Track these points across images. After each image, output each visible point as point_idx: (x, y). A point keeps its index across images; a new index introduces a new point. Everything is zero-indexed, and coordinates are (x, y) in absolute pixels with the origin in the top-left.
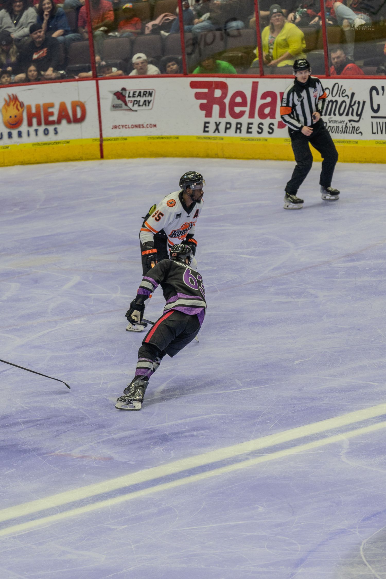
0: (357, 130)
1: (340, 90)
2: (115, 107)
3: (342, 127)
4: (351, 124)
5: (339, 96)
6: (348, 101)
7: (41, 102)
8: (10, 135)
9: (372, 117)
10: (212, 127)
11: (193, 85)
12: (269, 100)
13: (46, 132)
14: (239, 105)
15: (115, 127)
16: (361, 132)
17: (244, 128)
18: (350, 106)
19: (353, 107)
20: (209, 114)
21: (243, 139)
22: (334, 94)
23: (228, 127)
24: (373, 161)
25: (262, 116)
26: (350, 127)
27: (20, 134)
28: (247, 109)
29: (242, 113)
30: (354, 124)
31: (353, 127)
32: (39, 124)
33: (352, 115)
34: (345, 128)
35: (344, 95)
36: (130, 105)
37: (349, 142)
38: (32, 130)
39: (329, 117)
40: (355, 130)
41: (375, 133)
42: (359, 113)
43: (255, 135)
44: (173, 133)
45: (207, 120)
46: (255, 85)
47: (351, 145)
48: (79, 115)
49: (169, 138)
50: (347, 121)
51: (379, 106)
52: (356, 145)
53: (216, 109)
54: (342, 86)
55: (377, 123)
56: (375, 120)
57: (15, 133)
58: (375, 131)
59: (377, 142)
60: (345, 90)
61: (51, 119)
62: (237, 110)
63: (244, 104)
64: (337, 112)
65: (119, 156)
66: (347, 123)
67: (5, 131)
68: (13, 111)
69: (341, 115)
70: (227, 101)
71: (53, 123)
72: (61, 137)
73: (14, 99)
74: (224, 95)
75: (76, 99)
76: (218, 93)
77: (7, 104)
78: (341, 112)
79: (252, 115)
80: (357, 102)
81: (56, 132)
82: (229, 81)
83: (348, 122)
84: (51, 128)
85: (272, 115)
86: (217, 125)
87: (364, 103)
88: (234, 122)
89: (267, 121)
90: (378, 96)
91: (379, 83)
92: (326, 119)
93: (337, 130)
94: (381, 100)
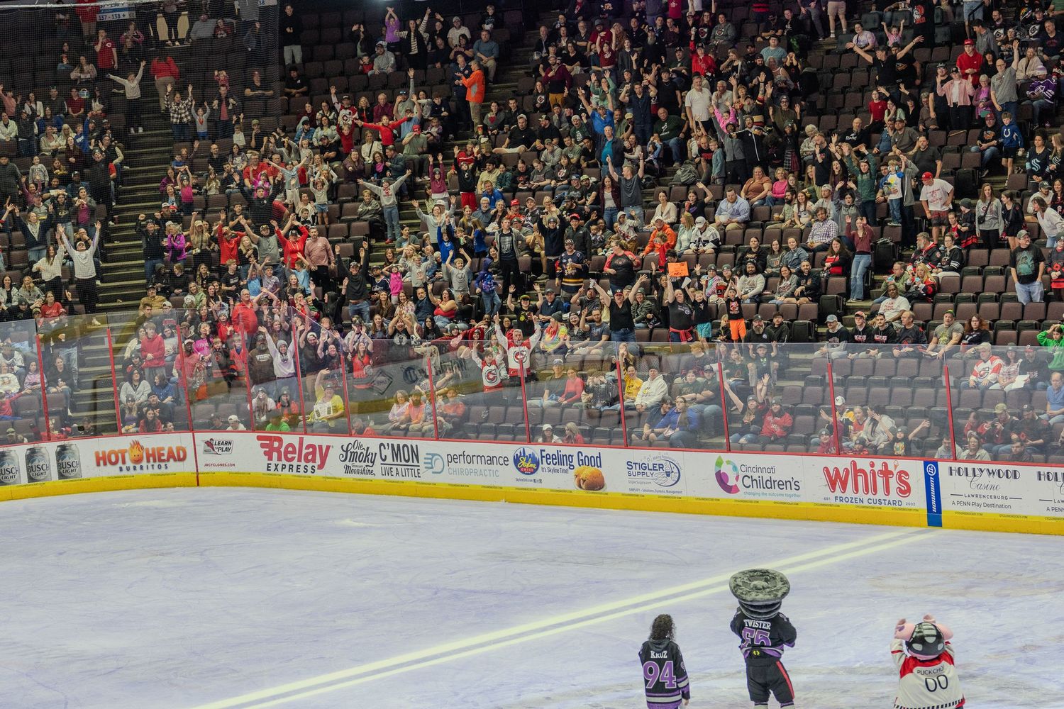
1: (359, 445)
2: (206, 451)
3: (361, 470)
5: (359, 449)
6: (365, 453)
7: (156, 446)
8: (135, 468)
10: (273, 467)
11: (259, 438)
12: (311, 450)
13: (160, 467)
14: (291, 453)
15: (207, 465)
16: (374, 474)
17: (295, 468)
18: (366, 456)
19: (368, 457)
20: (270, 458)
21: (294, 476)
22: (355, 448)
23: (284, 467)
24: (383, 493)
25: (307, 461)
26: (367, 470)
27: (141, 468)
28: (296, 456)
29: (293, 459)
30: (369, 468)
32: (155, 461)
33: (368, 462)
34: (363, 471)
35: (362, 448)
36: (216, 450)
37: (366, 480)
38: (150, 465)
39: (352, 463)
40: (370, 472)
42: (372, 461)
43: (302, 473)
44: (246, 470)
45: (270, 462)
46: (301, 440)
47: (368, 482)
48: (182, 457)
49: (243, 473)
50: (364, 466)
52: (371, 482)
53: (275, 455)
54: (360, 443)
56: (383, 466)
57: (138, 467)
59: (386, 481)
60: (362, 445)
61: (162, 458)
62: (290, 456)
63: (294, 452)
64: (357, 460)
65: (209, 485)
66: (364, 468)
67: (131, 465)
68: (136, 452)
69: (360, 462)
70: (282, 450)
71: (164, 461)
72: (169, 471)
73: (138, 443)
74: (281, 445)
75: (179, 445)
76: (276, 444)
77: (132, 447)
78: (360, 460)
79: (299, 460)
80: (371, 454)
81: (166, 468)
82: (283, 436)
83: (366, 467)
84: (163, 464)
85: (314, 460)
86: (276, 466)
87: (376, 454)
88: (287, 464)
89: (310, 465)
91: (385, 441)
92: (350, 464)
93: (358, 472)
94: (387, 452)
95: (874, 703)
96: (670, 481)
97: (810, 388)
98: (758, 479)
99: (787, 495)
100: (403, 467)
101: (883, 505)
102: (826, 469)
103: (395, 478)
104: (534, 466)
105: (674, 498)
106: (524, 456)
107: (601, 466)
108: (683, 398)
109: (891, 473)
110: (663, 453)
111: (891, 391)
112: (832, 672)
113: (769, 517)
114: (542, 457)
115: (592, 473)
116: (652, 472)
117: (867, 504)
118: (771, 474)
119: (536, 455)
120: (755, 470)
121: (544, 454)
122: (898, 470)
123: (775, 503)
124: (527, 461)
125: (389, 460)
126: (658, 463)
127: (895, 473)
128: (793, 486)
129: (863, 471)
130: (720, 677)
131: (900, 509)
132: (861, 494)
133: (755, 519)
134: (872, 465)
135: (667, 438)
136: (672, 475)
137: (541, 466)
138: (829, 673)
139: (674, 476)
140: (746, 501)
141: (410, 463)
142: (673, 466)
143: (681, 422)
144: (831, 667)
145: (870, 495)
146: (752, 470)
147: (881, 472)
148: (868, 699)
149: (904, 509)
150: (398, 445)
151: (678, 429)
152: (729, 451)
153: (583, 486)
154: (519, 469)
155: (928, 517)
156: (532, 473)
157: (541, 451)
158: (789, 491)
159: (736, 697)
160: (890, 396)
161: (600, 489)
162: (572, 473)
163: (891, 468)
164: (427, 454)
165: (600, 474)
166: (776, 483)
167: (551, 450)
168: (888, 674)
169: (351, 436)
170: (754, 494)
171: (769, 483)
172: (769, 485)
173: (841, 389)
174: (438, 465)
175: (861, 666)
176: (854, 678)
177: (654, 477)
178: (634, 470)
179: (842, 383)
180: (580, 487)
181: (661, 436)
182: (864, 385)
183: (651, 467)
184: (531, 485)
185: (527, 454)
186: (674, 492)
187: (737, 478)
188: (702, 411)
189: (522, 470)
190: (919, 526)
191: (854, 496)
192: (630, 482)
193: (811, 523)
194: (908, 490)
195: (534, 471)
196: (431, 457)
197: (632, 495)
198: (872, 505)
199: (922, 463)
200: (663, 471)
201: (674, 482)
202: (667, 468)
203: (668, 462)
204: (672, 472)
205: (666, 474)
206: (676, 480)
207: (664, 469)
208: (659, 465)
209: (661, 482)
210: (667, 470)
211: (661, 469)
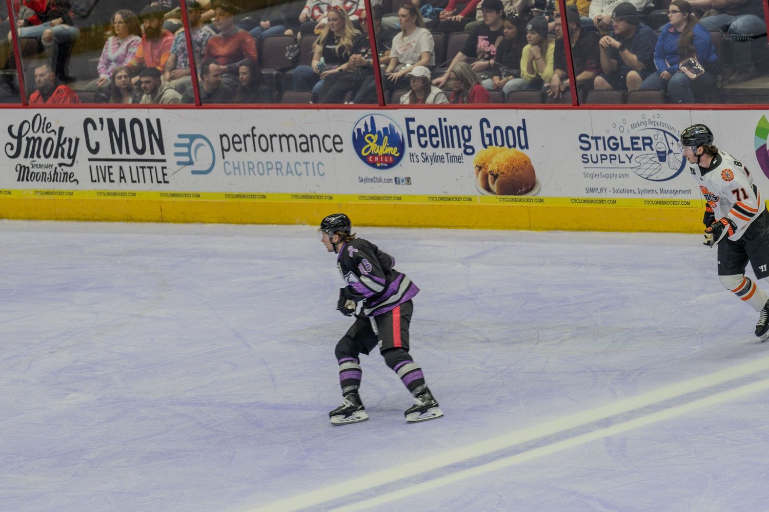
0: (70, 177)
1: (44, 124)
3: (50, 173)
4: (62, 170)
5: (43, 132)
6: (55, 138)
9: (90, 160)
16: (76, 180)
18: (59, 145)
19: (63, 146)
22: (36, 130)
24: (96, 218)
26: (61, 173)
30: (66, 169)
31: (64, 173)
33: (63, 156)
34: (54, 174)
35: (49, 130)
37: (60, 193)
39: (31, 159)
40: (68, 177)
41: (95, 181)
42: (72, 154)
47: (65, 197)
50: (56, 165)
51: (97, 144)
52: (71, 197)
54: (45, 118)
55: (97, 167)
56: (94, 164)
58: (95, 178)
59: (100, 193)
60: (49, 123)
64: (41, 153)
66: (56, 168)
69: (47, 157)
78: (47, 153)
80: (67, 140)
83: (58, 166)
87: (77, 140)
90: (95, 131)
91: (95, 114)
92: (27, 162)
93: (43, 178)
94: (101, 136)
96: (667, 170)
100: (134, 165)
103: (117, 187)
104: (394, 151)
105: (675, 203)
106: (373, 132)
107: (527, 146)
110: (650, 114)
114: (410, 132)
115: (511, 160)
116: (629, 153)
119: (397, 130)
121: (413, 126)
124: (379, 142)
125: (105, 151)
126: (641, 134)
136: (669, 157)
137: (408, 150)
139: (674, 161)
141: (147, 155)
150: (122, 121)
153: (494, 187)
154: (365, 159)
156: (390, 165)
157: (409, 120)
161: (528, 191)
162: (470, 162)
164: (180, 136)
165: (527, 162)
167: (426, 118)
169: (26, 106)
174: (203, 158)
177: (634, 164)
178: (593, 151)
180: (488, 189)
183: (627, 144)
184: (391, 189)
185: (379, 128)
186: (675, 192)
188: (726, 28)
189: (371, 161)
192: (586, 175)
195: (393, 162)
196: (187, 141)
197: (592, 201)
200: (652, 149)
201: (676, 171)
202: (660, 145)
203: (662, 132)
204: (670, 151)
205: (657, 155)
206: (679, 167)
207: (653, 146)
208: (644, 138)
209: (648, 172)
210: (660, 148)
211: (647, 147)
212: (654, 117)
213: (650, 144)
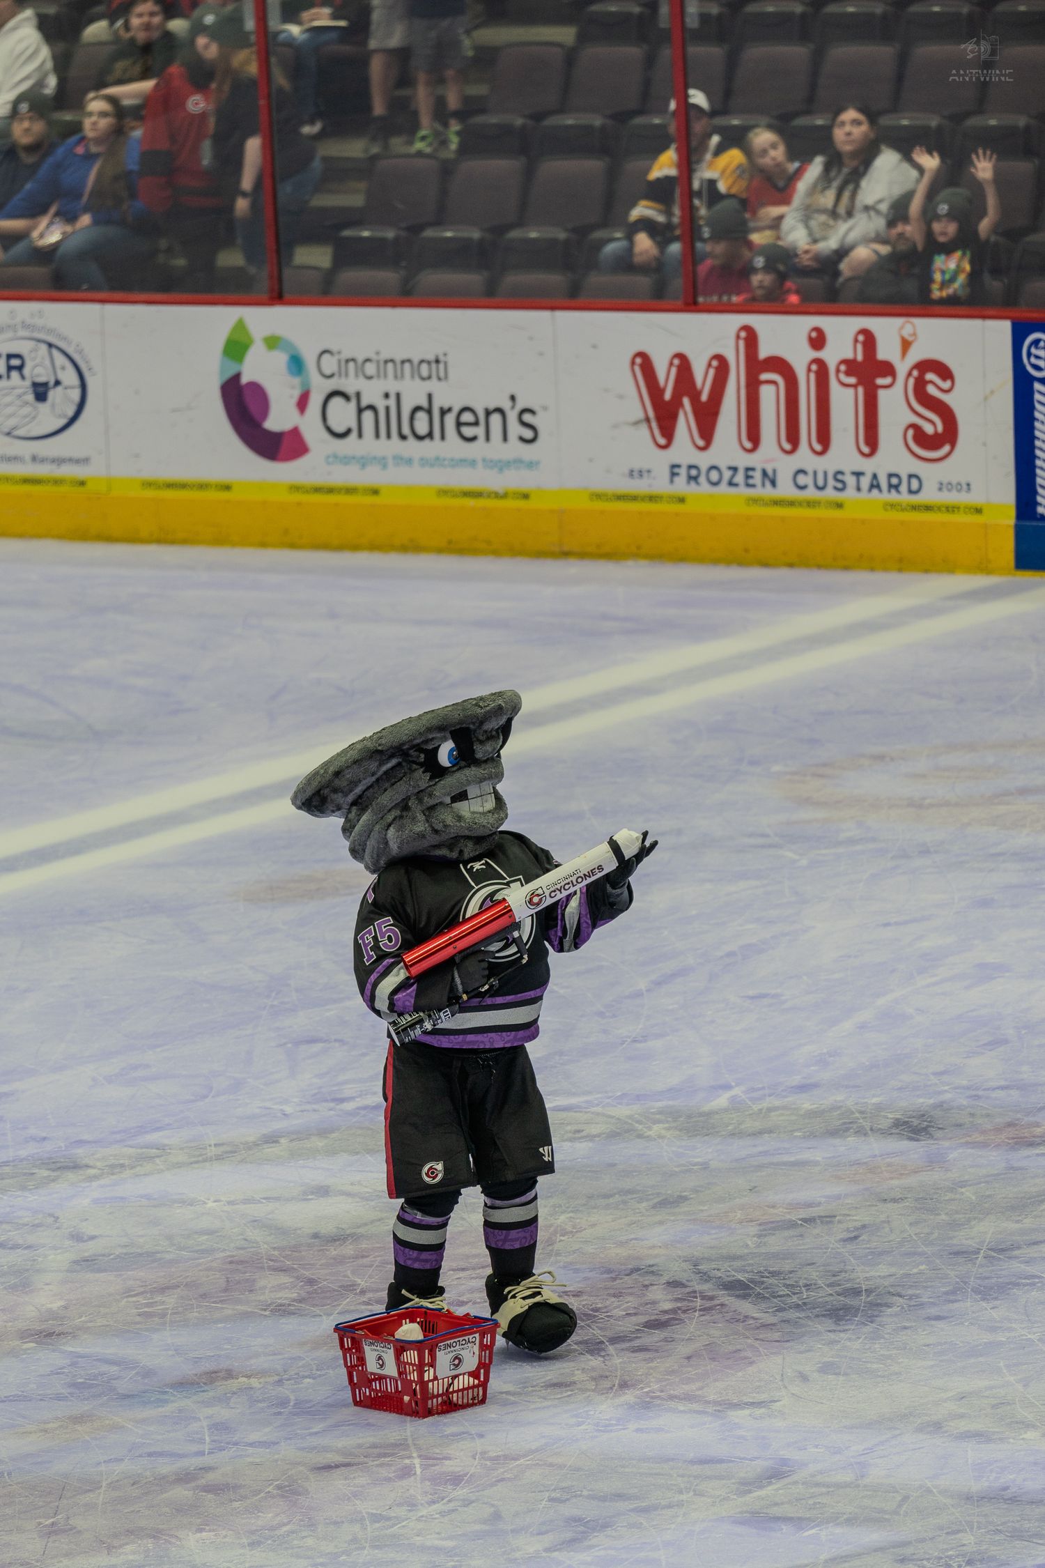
95: (776, 1243)
97: (597, 52)
98: (381, 404)
99: (490, 464)
101: (850, 492)
102: (644, 363)
105: (57, 482)
108: (113, 100)
109: (887, 369)
110: (24, 310)
111: (903, 59)
112: (621, 1131)
113: (411, 547)
117: (794, 493)
118: (433, 386)
120: (370, 369)
122: (915, 355)
123: (443, 492)
126: (5, 350)
127: (902, 368)
128: (515, 429)
129: (779, 365)
130: (200, 1156)
131: (915, 508)
132: (770, 450)
133: (363, 559)
134: (818, 340)
135: (46, 255)
136: (54, 395)
138: (613, 1135)
139: (62, 400)
140: (330, 491)
142: (60, 359)
143: (97, 193)
144: (623, 1111)
145: (804, 457)
146: (360, 371)
147: (851, 366)
148: (753, 1230)
149: (928, 508)
151: (86, 220)
152: (277, 297)
155: (1020, 534)
158: (496, 449)
159: (255, 1235)
160: (900, 78)
163: (887, 351)
166: (450, 420)
168: (834, 1133)
170: (364, 462)
171: (422, 417)
172: (422, 426)
173: (709, 53)
175: (736, 1106)
176: (705, 1151)
179: (713, 29)
181: (20, 248)
182: (804, 37)
186: (59, 461)
187: (302, 403)
190: (983, 568)
191: (743, 460)
193: (573, 568)
194: (950, 435)
198: (811, 493)
199: (1006, 326)
200: (23, 377)
201: (62, 422)
202: (38, 370)
203: (44, 347)
204: (57, 383)
205: (30, 391)
206: (71, 412)
207: (26, 371)
208: (10, 357)
209: (12, 422)
210: (38, 375)
211: (15, 374)
212: (32, 315)
213: (20, 368)
